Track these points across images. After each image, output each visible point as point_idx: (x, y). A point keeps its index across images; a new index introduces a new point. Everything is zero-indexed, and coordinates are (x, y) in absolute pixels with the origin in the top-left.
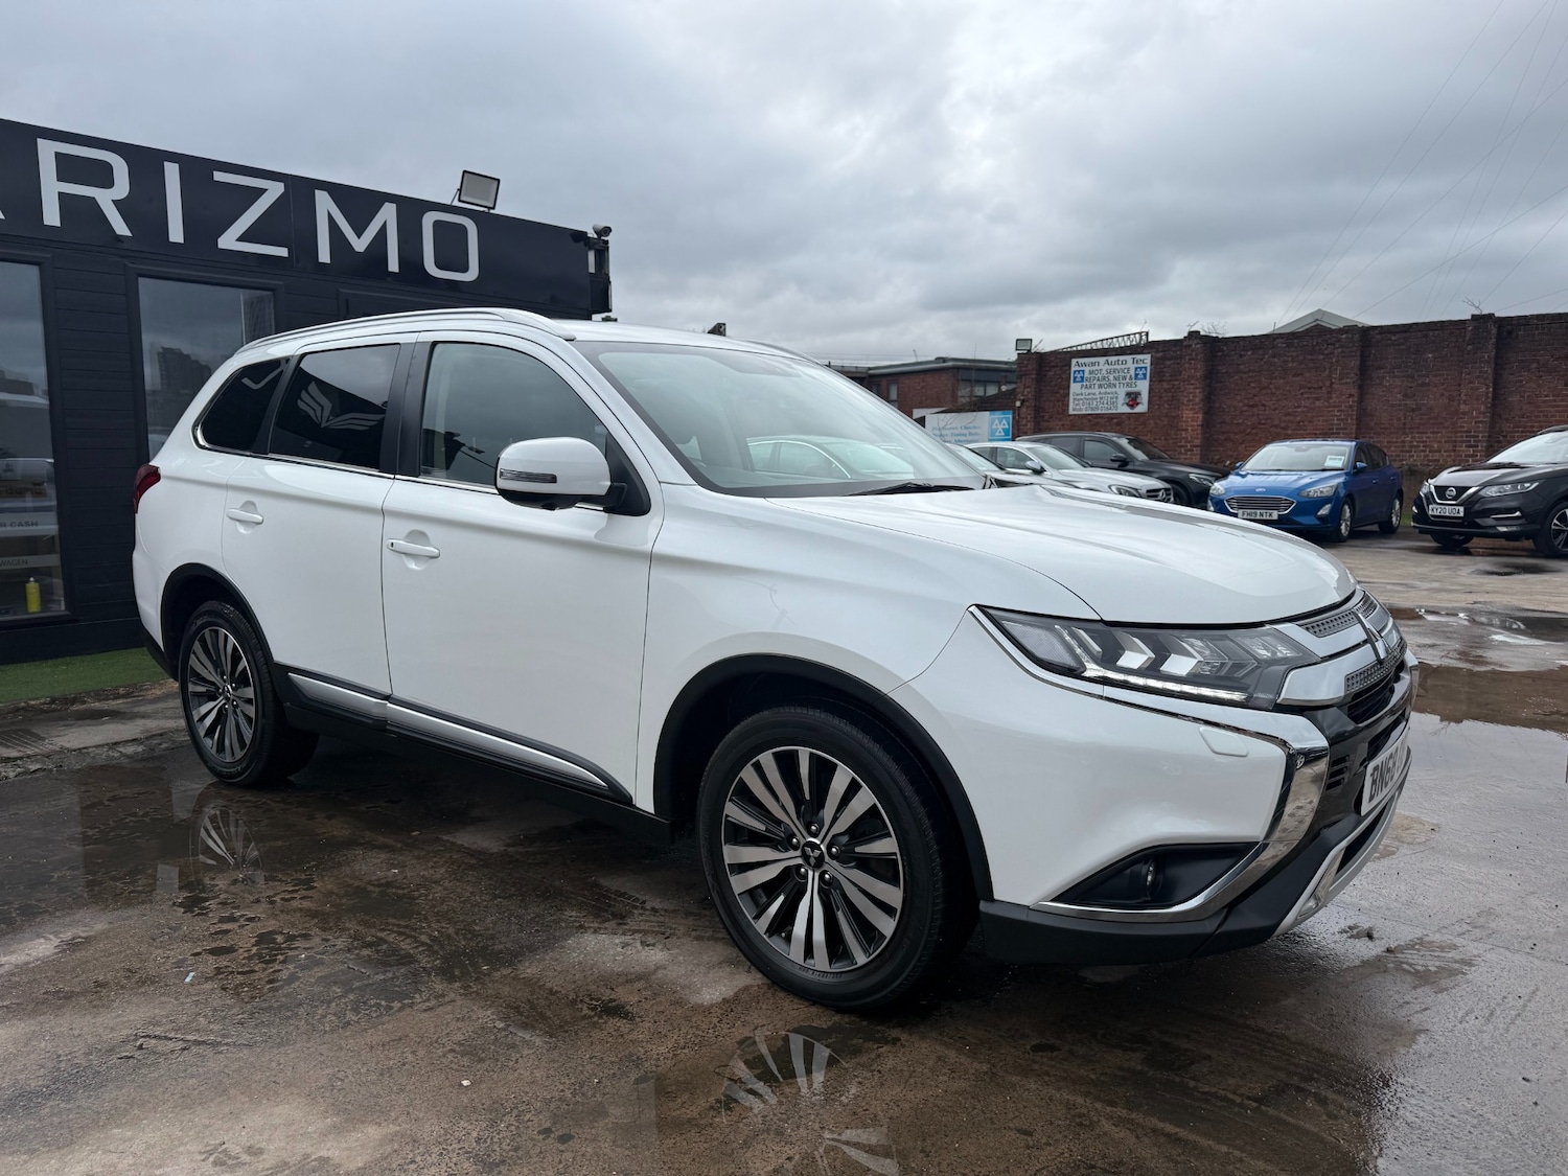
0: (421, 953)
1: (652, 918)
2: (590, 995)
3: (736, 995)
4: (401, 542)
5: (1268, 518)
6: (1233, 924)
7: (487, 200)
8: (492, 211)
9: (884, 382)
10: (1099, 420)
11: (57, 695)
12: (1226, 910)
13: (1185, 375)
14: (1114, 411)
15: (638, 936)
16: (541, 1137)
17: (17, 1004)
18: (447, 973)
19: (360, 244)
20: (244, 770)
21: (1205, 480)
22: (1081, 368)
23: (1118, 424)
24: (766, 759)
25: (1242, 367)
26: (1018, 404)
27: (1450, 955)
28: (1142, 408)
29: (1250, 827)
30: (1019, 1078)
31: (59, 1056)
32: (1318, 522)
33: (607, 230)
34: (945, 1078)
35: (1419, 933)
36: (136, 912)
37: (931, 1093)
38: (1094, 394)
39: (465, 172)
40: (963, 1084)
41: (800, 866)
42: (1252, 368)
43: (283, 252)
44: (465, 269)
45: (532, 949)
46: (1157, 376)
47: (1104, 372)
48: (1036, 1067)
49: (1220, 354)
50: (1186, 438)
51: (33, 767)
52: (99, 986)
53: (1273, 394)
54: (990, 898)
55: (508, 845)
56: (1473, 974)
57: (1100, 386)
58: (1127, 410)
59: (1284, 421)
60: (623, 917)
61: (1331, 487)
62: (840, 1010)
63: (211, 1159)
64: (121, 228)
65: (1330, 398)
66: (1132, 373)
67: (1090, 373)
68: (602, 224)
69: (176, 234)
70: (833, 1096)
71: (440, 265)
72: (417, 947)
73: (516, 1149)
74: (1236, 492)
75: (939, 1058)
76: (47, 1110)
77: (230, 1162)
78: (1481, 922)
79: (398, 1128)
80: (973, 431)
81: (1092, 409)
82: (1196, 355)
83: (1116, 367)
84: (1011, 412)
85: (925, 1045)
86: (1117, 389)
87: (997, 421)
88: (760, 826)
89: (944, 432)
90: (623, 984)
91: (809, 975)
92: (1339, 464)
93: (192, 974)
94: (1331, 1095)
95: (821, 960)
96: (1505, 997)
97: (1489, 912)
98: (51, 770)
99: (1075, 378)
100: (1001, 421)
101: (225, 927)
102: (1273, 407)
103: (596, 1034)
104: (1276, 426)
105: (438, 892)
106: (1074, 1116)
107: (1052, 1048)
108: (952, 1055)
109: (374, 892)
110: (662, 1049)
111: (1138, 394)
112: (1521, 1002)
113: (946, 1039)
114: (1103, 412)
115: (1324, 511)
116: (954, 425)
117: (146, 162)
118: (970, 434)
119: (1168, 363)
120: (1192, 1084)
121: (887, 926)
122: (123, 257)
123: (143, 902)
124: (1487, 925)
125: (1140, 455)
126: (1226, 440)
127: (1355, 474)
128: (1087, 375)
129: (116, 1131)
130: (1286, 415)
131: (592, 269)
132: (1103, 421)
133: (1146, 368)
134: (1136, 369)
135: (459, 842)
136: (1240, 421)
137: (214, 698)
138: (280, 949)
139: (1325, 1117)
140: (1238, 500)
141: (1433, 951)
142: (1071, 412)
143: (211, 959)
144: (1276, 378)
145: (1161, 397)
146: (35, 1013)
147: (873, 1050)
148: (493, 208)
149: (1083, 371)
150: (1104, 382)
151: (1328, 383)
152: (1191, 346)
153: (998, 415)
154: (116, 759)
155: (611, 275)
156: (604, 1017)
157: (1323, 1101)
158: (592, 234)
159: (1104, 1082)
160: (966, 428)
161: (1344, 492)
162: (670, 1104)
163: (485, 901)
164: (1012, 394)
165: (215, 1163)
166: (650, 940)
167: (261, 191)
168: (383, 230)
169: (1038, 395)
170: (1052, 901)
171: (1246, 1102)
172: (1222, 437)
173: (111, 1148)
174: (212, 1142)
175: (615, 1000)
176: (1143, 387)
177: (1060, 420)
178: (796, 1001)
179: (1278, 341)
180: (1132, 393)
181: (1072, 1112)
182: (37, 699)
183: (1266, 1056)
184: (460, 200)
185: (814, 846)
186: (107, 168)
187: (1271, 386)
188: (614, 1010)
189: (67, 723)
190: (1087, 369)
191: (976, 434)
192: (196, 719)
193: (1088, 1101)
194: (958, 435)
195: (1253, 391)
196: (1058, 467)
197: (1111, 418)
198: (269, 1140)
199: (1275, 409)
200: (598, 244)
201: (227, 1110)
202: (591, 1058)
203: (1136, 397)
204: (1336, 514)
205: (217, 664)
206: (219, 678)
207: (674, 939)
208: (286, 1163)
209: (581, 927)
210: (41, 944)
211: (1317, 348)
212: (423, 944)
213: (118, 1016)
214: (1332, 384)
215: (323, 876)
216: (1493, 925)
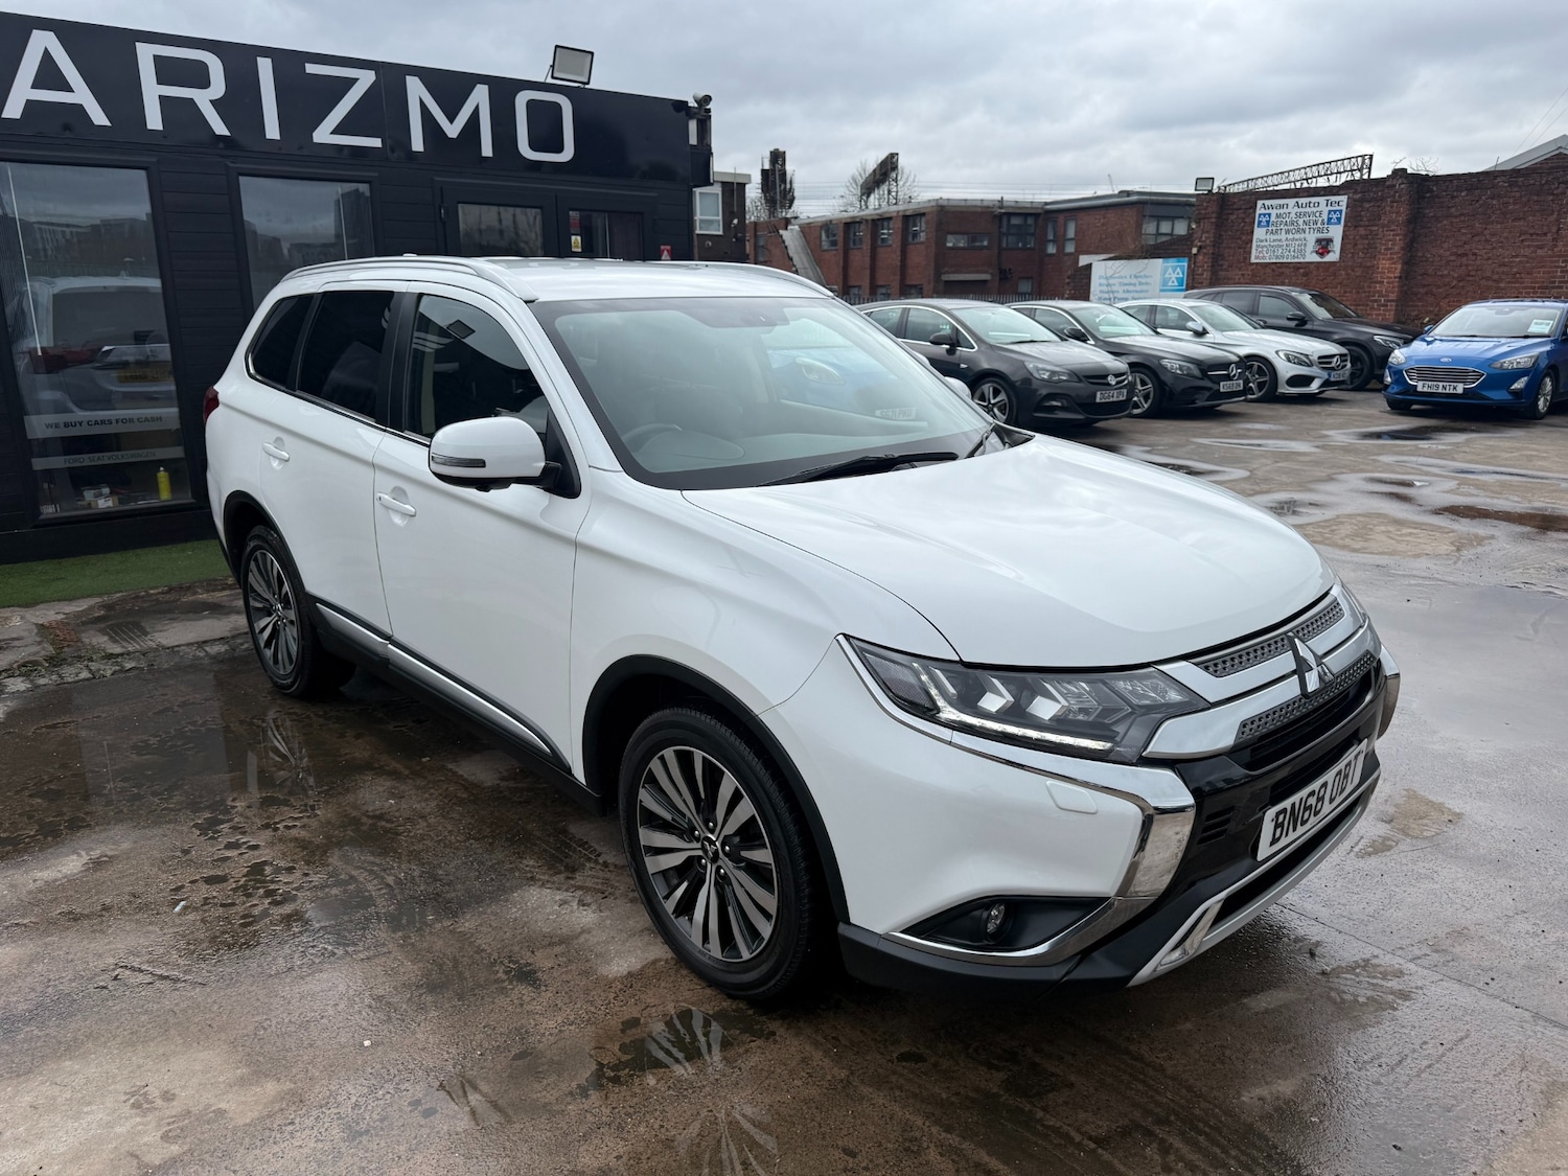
0: (381, 896)
1: (601, 874)
2: (510, 957)
3: (642, 969)
4: (386, 497)
5: (1451, 391)
6: (1084, 972)
7: (582, 75)
8: (587, 86)
9: (1061, 218)
10: (1284, 270)
11: (174, 584)
12: (1079, 957)
13: (1385, 220)
14: (1302, 260)
15: (579, 893)
16: (410, 1108)
17: (34, 923)
18: (394, 923)
19: (452, 130)
20: (293, 683)
21: (1391, 342)
22: (1267, 211)
23: (1305, 274)
24: (669, 753)
25: (1453, 210)
26: (1194, 251)
27: (1389, 984)
28: (1334, 256)
29: (1099, 881)
30: (871, 1090)
31: (50, 980)
32: (1510, 397)
33: (708, 99)
34: (799, 1083)
35: (1368, 952)
36: (160, 831)
37: (779, 1098)
38: (1280, 240)
39: (557, 47)
40: (813, 1091)
41: (700, 858)
42: (1466, 211)
43: (376, 143)
44: (559, 149)
45: (479, 900)
46: (1353, 221)
47: (1293, 215)
48: (893, 1079)
49: (1428, 195)
50: (1380, 292)
51: (128, 665)
52: (104, 909)
53: (1487, 241)
54: (847, 921)
55: (502, 779)
56: (1405, 1011)
57: (1287, 232)
58: (1316, 258)
59: (1497, 273)
60: (573, 870)
61: (1531, 357)
62: (730, 996)
63: (132, 1101)
64: (220, 128)
65: (1556, 246)
66: (1325, 217)
67: (1278, 216)
68: (701, 94)
69: (273, 131)
70: (685, 1093)
71: (534, 146)
72: (379, 889)
73: (382, 1121)
74: (1417, 361)
75: (804, 1060)
76: (22, 1036)
77: (145, 1106)
78: (1444, 948)
79: (293, 1086)
80: (1143, 280)
81: (1277, 257)
82: (1400, 197)
83: (1308, 210)
84: (1187, 259)
85: (796, 1043)
86: (1307, 235)
87: (1170, 270)
88: (668, 816)
89: (1111, 281)
90: (544, 947)
91: (705, 959)
92: (1546, 330)
93: (183, 903)
94: (1177, 1143)
95: (715, 949)
96: (1425, 1043)
97: (1460, 934)
98: (142, 669)
99: (1260, 222)
100: (1172, 269)
101: (228, 853)
102: (1485, 257)
103: (501, 1001)
104: (1488, 279)
105: (421, 828)
106: (905, 1140)
107: (919, 1058)
108: (818, 1055)
109: (365, 824)
110: (552, 1024)
111: (1329, 241)
112: (1441, 1049)
113: (819, 1038)
114: (1289, 261)
115: (1519, 385)
116: (1122, 274)
117: (239, 58)
118: (1140, 284)
119: (1367, 205)
120: (1040, 1114)
121: (766, 929)
122: (223, 156)
123: (170, 822)
124: (1451, 949)
125: (1322, 313)
126: (1426, 293)
127: (1564, 341)
128: (1273, 218)
129: (68, 1063)
130: (1500, 266)
131: (693, 140)
132: (1287, 271)
133: (1341, 211)
134: (1330, 212)
135: (460, 773)
136: (1446, 272)
137: (270, 615)
138: (264, 882)
139: (1158, 1169)
140: (1419, 370)
141: (1374, 977)
142: (1253, 260)
143: (204, 887)
144: (1492, 223)
145: (1356, 245)
146: (46, 933)
147: (744, 1043)
148: (588, 83)
149: (1269, 215)
150: (1293, 227)
151: (1554, 229)
152: (1394, 186)
153: (1172, 263)
154: (201, 658)
155: (712, 145)
156: (515, 983)
157: (1165, 1149)
158: (692, 104)
159: (952, 1103)
160: (1136, 277)
161: (1547, 362)
162: (536, 1085)
163: (459, 841)
164: (1187, 240)
165: (133, 1106)
166: (588, 899)
167: (353, 81)
168: (476, 113)
169: (1218, 241)
170: (902, 932)
171: (1086, 1142)
172: (1422, 290)
173: (58, 1080)
174: (138, 1084)
175: (531, 964)
176: (1336, 233)
177: (1240, 269)
178: (695, 980)
179: (1499, 179)
180: (1324, 240)
181: (906, 1135)
182: (156, 588)
183: (1132, 1089)
184: (553, 77)
185: (712, 843)
186: (203, 68)
187: (1486, 232)
188: (527, 976)
189: (175, 616)
190: (1274, 212)
191: (1146, 284)
192: (257, 631)
193: (927, 1124)
194: (1127, 284)
195: (1464, 238)
196: (1223, 327)
197: (1297, 266)
198: (183, 1087)
199: (1489, 259)
200: (701, 111)
201: (161, 1051)
202: (484, 1027)
203: (1328, 244)
204: (1534, 388)
205: (269, 585)
206: (271, 596)
207: (610, 900)
208: (189, 1112)
209: (532, 878)
210: (73, 861)
211: (1546, 187)
212: (388, 885)
213: (109, 943)
214: (1559, 229)
215: (328, 803)
216: (1457, 950)
